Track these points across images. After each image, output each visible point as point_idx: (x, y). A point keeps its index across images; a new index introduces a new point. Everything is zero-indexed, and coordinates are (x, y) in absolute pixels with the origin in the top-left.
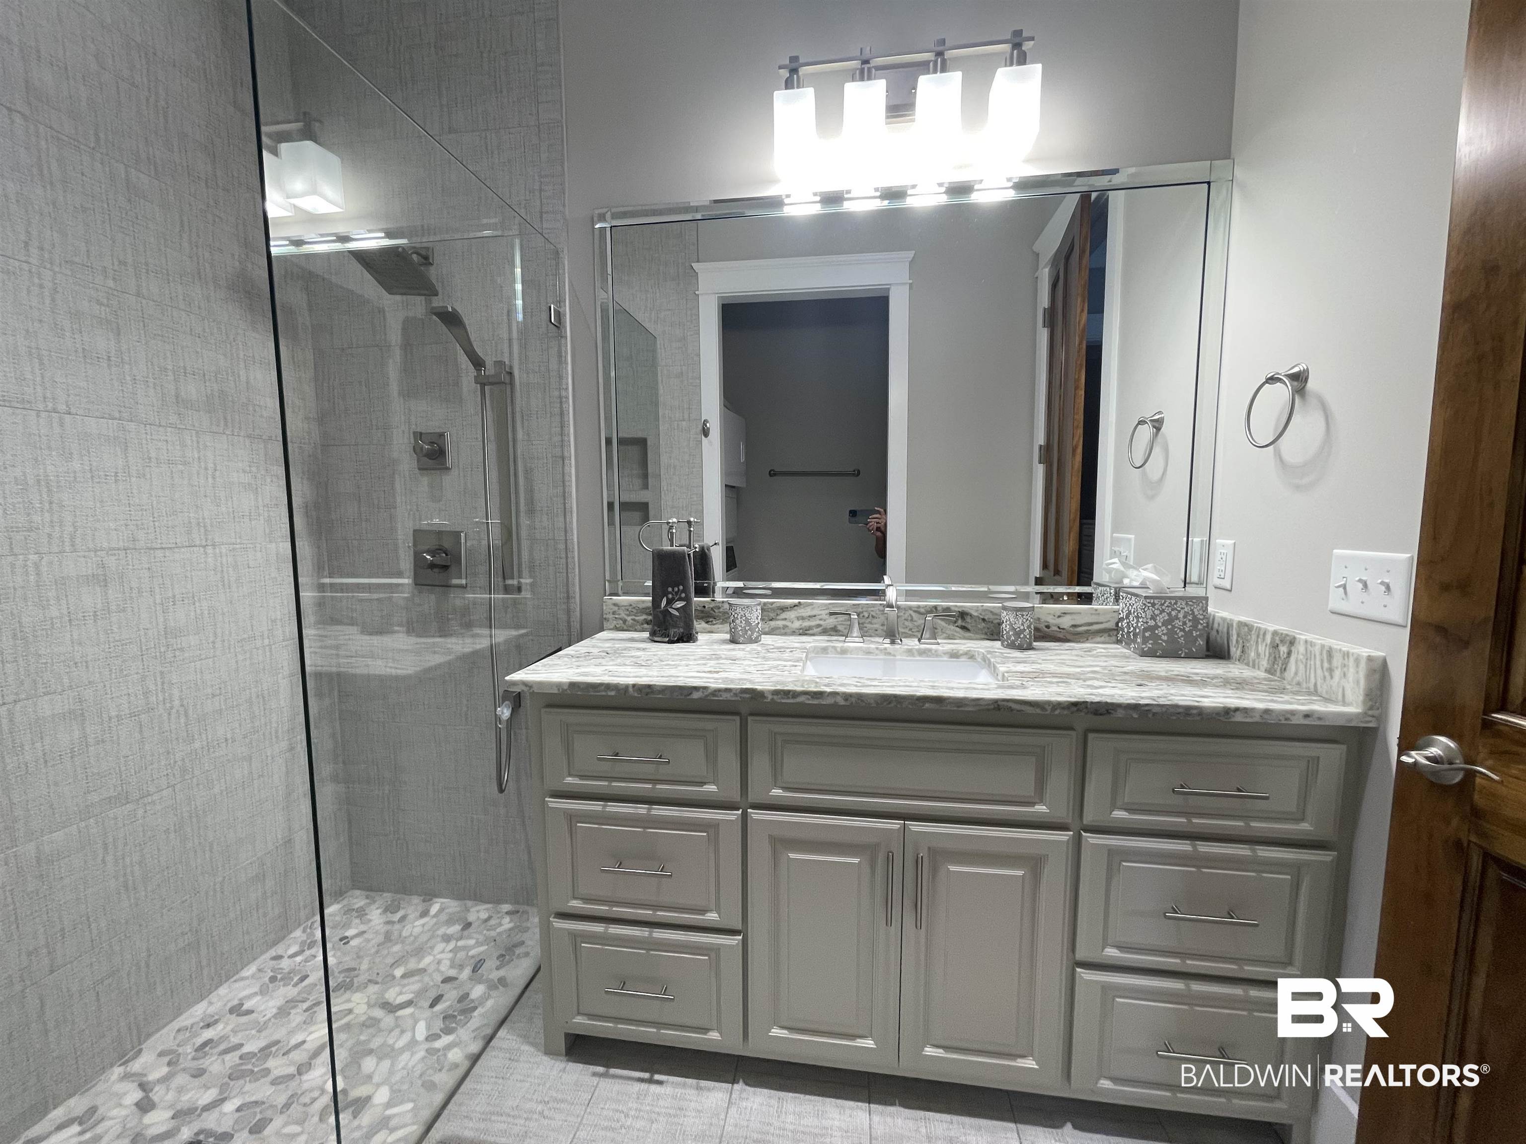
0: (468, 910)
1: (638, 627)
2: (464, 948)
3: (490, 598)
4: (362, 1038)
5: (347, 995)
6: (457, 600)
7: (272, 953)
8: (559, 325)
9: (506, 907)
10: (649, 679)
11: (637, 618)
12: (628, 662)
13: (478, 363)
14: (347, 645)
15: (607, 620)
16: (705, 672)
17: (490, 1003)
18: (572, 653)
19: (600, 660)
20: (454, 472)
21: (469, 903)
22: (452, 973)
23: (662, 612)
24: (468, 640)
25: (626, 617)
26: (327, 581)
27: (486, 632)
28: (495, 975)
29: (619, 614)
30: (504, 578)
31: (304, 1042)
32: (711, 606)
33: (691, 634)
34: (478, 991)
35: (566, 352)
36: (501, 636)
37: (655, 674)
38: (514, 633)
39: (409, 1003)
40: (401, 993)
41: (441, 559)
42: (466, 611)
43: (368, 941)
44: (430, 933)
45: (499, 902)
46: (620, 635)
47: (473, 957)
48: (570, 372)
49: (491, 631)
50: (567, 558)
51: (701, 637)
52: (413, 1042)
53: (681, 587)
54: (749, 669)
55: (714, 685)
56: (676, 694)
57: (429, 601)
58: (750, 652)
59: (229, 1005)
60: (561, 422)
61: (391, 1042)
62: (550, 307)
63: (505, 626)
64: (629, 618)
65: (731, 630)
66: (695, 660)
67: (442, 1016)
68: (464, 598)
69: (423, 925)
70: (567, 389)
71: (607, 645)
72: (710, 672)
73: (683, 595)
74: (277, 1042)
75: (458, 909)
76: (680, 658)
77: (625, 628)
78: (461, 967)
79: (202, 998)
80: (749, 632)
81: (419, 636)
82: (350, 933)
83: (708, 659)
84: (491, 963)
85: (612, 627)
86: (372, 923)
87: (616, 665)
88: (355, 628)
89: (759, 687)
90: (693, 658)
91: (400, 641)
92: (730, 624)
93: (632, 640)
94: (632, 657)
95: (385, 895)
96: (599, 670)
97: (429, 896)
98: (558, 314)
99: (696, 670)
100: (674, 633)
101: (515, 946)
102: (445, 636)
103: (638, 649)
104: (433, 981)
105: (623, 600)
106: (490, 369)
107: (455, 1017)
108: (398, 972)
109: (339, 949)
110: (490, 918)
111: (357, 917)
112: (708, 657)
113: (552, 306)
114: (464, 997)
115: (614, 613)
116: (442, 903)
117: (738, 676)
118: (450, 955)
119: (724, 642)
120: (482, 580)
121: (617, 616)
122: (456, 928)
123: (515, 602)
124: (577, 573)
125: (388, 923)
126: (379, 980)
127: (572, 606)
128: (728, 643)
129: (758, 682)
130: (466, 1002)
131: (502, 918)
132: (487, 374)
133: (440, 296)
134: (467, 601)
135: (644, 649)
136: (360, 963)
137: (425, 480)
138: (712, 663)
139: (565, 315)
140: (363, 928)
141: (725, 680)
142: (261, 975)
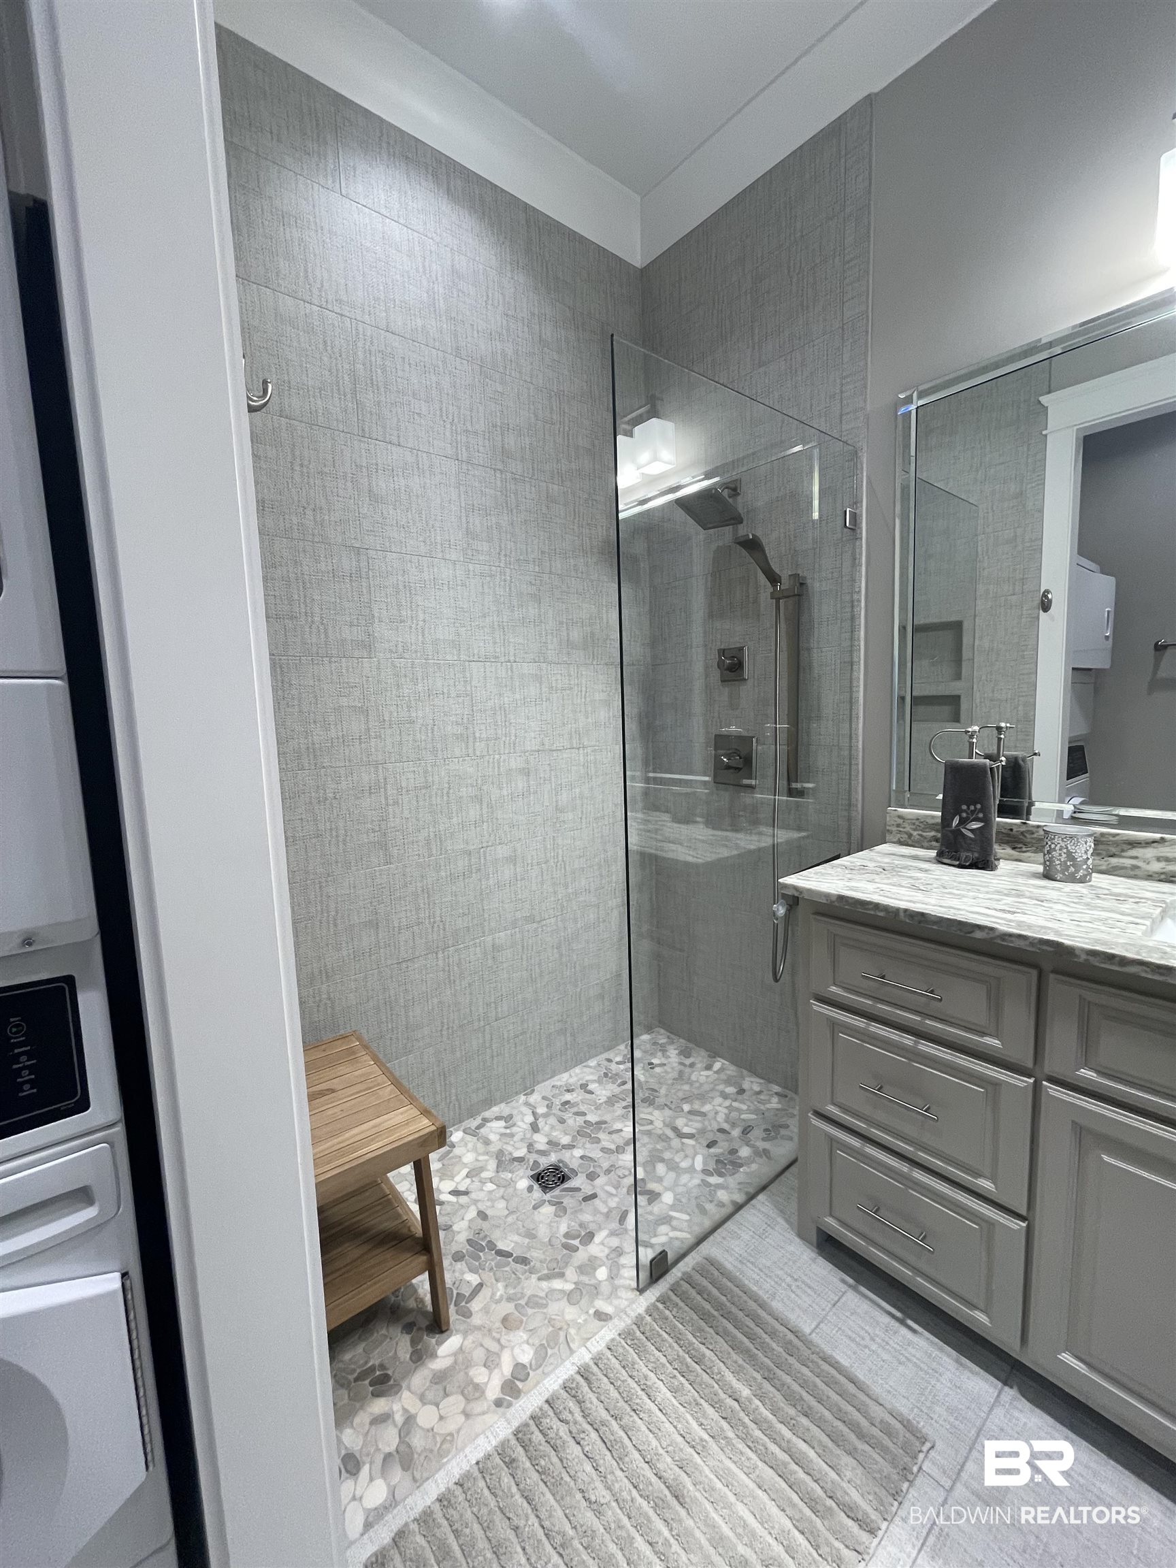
0: (743, 1078)
1: (926, 844)
2: (738, 1110)
3: (775, 799)
4: (658, 1147)
5: (650, 1109)
6: (747, 799)
7: (606, 1055)
8: (855, 528)
9: (776, 1088)
10: (924, 906)
11: (924, 834)
12: (904, 883)
13: (773, 579)
14: (662, 830)
15: (890, 832)
16: (996, 910)
17: (754, 1167)
18: (846, 863)
19: (875, 876)
20: (750, 683)
21: (745, 1072)
22: (726, 1126)
23: (953, 832)
24: (755, 838)
25: (912, 832)
26: (651, 775)
27: (770, 831)
28: (761, 1145)
29: (904, 828)
30: (789, 780)
31: (621, 1130)
32: (1022, 830)
33: (988, 861)
34: (745, 1152)
35: (861, 554)
36: (783, 836)
37: (933, 901)
38: (796, 835)
39: (691, 1136)
40: (687, 1125)
41: (736, 762)
42: (754, 810)
43: (666, 1072)
44: (712, 1086)
45: (769, 1081)
46: (904, 850)
47: (744, 1120)
48: (864, 573)
49: (774, 830)
50: (850, 764)
51: (1004, 866)
52: (691, 1169)
53: (979, 806)
54: (1059, 916)
55: (1003, 927)
56: (954, 928)
57: (724, 797)
58: (1068, 894)
59: (581, 1082)
60: (852, 626)
61: (677, 1160)
62: (846, 511)
63: (786, 827)
64: (915, 833)
65: (1045, 862)
66: (987, 893)
67: (716, 1158)
68: (753, 797)
69: (707, 1077)
70: (859, 592)
71: (887, 860)
72: (1003, 911)
73: (981, 815)
74: (605, 1122)
75: (735, 1074)
76: (969, 887)
77: (910, 843)
78: (734, 1125)
79: (566, 1070)
80: (1072, 869)
81: (713, 828)
82: (655, 1061)
83: (1006, 895)
84: (757, 1133)
85: (895, 840)
86: (670, 1060)
87: (890, 884)
88: (669, 815)
89: (1067, 942)
90: (986, 889)
91: (699, 831)
92: (1045, 855)
93: (916, 858)
94: (911, 877)
95: (681, 1040)
96: (870, 887)
97: (714, 1054)
98: (854, 517)
99: (984, 905)
100: (967, 857)
101: (781, 1126)
102: (737, 831)
103: (921, 870)
104: (711, 1126)
105: (910, 813)
106: (785, 584)
107: (725, 1164)
108: (686, 1107)
109: (647, 1071)
110: (760, 1093)
111: (660, 1050)
112: (1006, 892)
113: (848, 510)
114: (733, 1152)
115: (898, 826)
116: (723, 1064)
117: (1042, 922)
118: (726, 1111)
119: (1035, 875)
120: (769, 782)
121: (902, 829)
122: (731, 1090)
123: (798, 805)
124: (860, 781)
125: (681, 1064)
126: (673, 1107)
127: (854, 814)
128: (1039, 878)
129: (1067, 935)
130: (734, 1157)
131: (771, 1096)
132: (782, 588)
133: (745, 522)
134: (755, 801)
135: (926, 871)
136: (660, 1088)
137: (727, 690)
138: (1010, 900)
139: (861, 515)
140: (664, 1061)
141: (1020, 924)
142: (599, 1069)
